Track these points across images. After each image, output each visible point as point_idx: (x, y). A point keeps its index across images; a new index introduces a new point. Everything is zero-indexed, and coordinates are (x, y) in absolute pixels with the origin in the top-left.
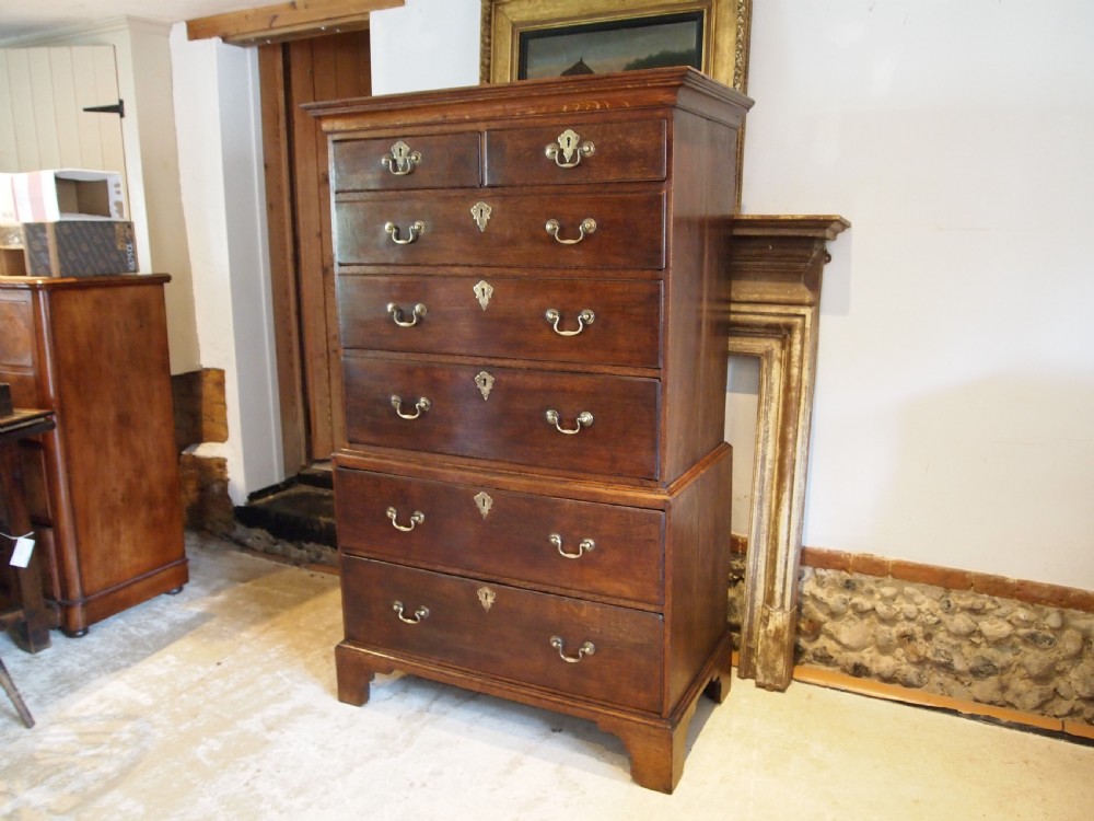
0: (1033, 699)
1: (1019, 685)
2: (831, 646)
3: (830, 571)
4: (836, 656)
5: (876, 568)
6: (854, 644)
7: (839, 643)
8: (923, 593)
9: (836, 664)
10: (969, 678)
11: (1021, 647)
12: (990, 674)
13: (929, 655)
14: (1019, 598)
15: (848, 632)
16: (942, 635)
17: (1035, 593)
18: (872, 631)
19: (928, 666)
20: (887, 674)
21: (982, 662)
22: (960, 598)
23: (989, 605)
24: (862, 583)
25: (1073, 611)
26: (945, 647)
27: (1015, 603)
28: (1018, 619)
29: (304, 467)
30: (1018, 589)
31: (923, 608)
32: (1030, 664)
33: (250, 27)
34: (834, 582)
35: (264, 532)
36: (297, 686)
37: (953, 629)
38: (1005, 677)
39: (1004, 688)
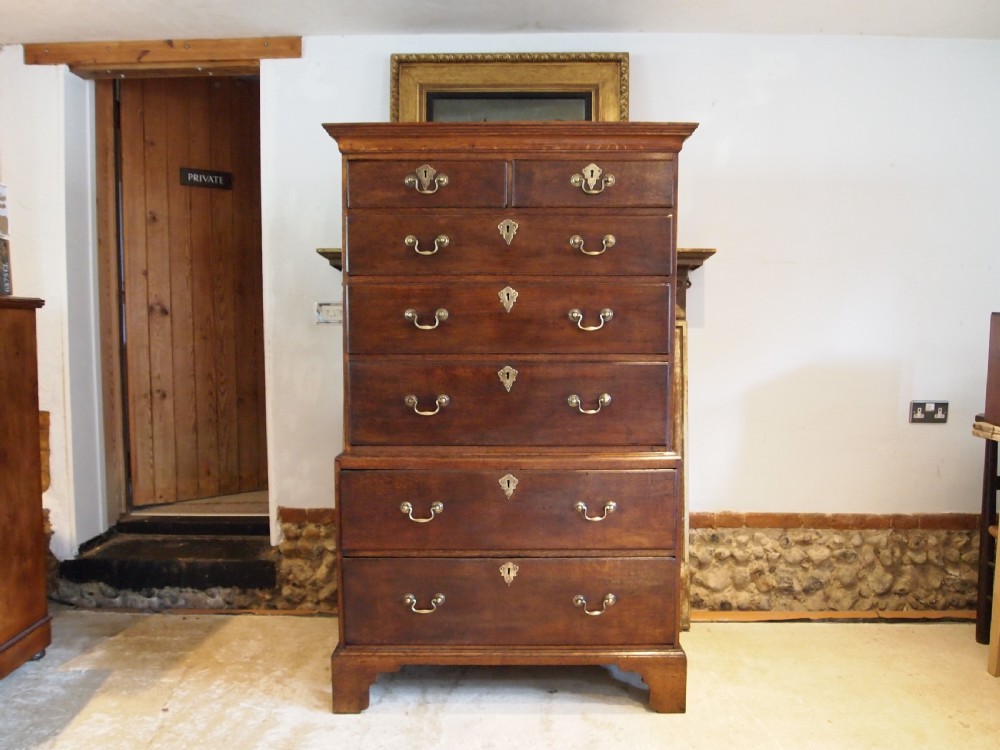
0: (847, 602)
1: (838, 593)
2: (702, 592)
3: (699, 530)
4: (706, 599)
5: (732, 521)
6: (719, 587)
7: (707, 587)
8: (767, 535)
9: (706, 606)
10: (802, 596)
11: (835, 565)
12: (817, 590)
13: (775, 584)
14: (835, 527)
15: (715, 577)
16: (782, 566)
17: (844, 521)
18: (730, 573)
19: (773, 593)
20: (746, 605)
21: (812, 581)
22: (793, 535)
23: (814, 537)
24: (723, 536)
25: (868, 531)
26: (787, 575)
27: (831, 531)
28: (835, 543)
29: (123, 515)
30: (833, 521)
31: (768, 547)
32: (843, 576)
33: (112, 59)
34: (702, 538)
35: (102, 584)
36: (275, 710)
37: (790, 560)
38: (827, 590)
39: (827, 598)
